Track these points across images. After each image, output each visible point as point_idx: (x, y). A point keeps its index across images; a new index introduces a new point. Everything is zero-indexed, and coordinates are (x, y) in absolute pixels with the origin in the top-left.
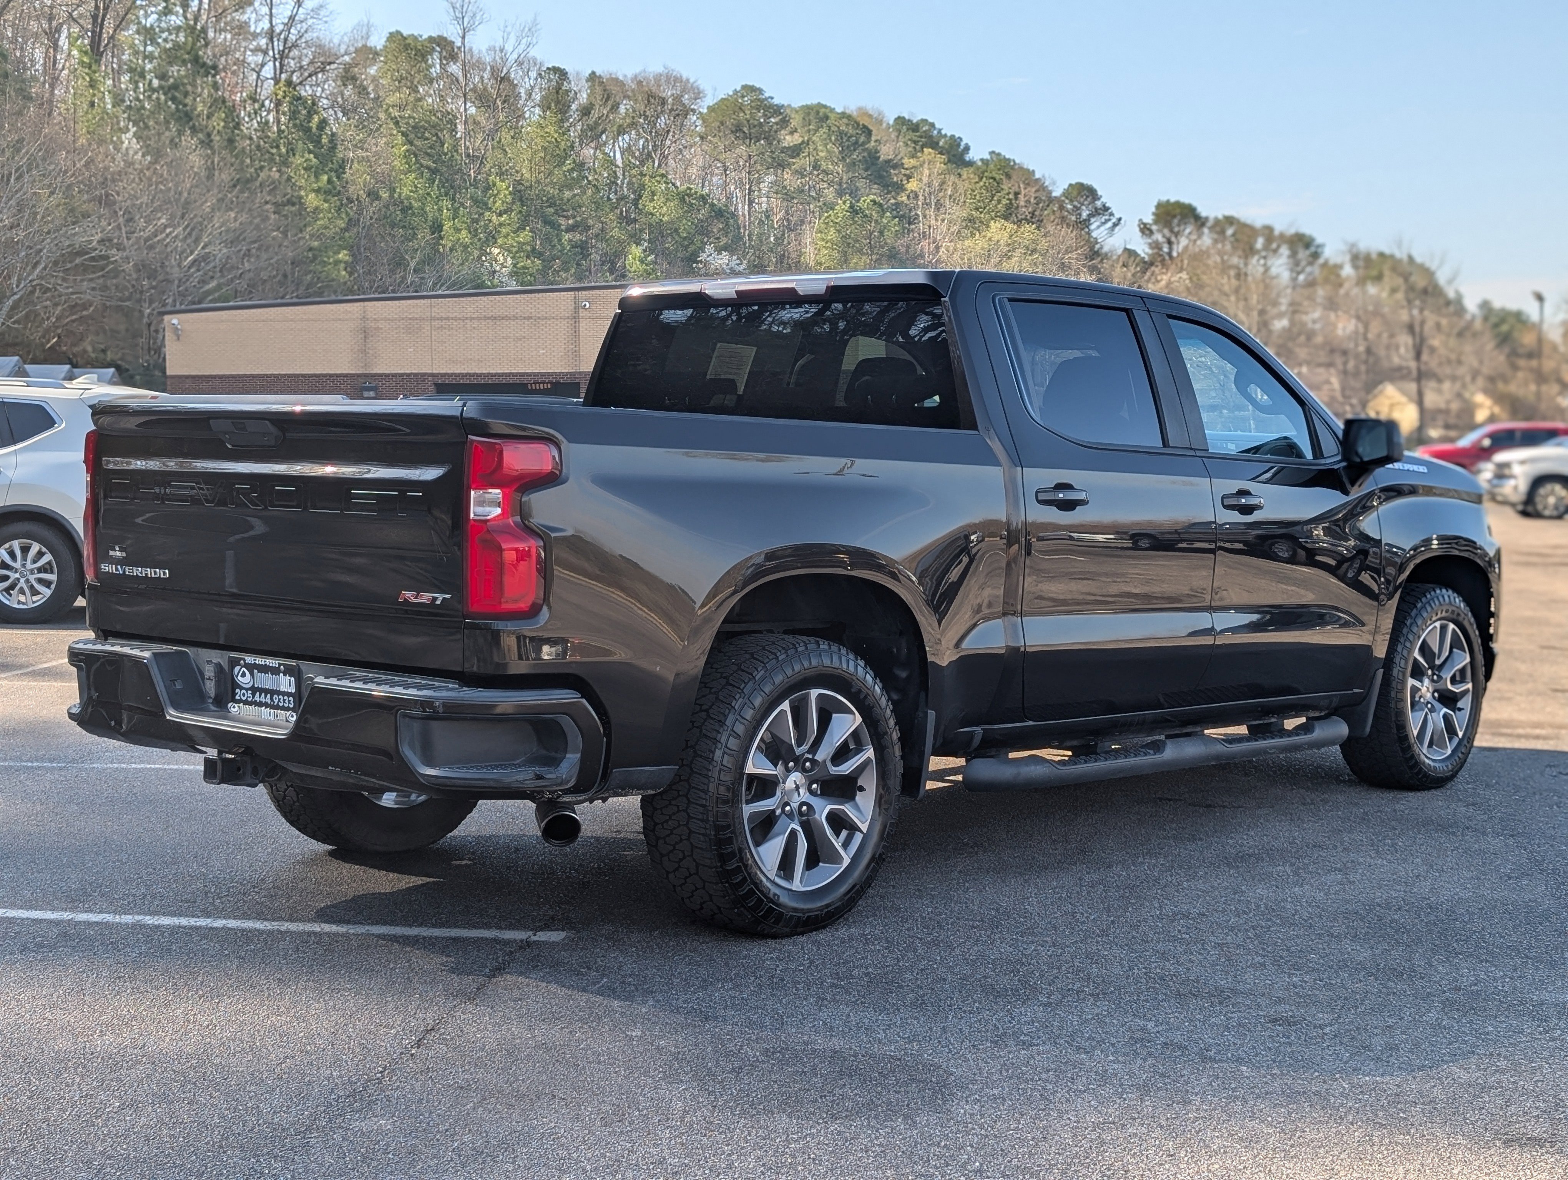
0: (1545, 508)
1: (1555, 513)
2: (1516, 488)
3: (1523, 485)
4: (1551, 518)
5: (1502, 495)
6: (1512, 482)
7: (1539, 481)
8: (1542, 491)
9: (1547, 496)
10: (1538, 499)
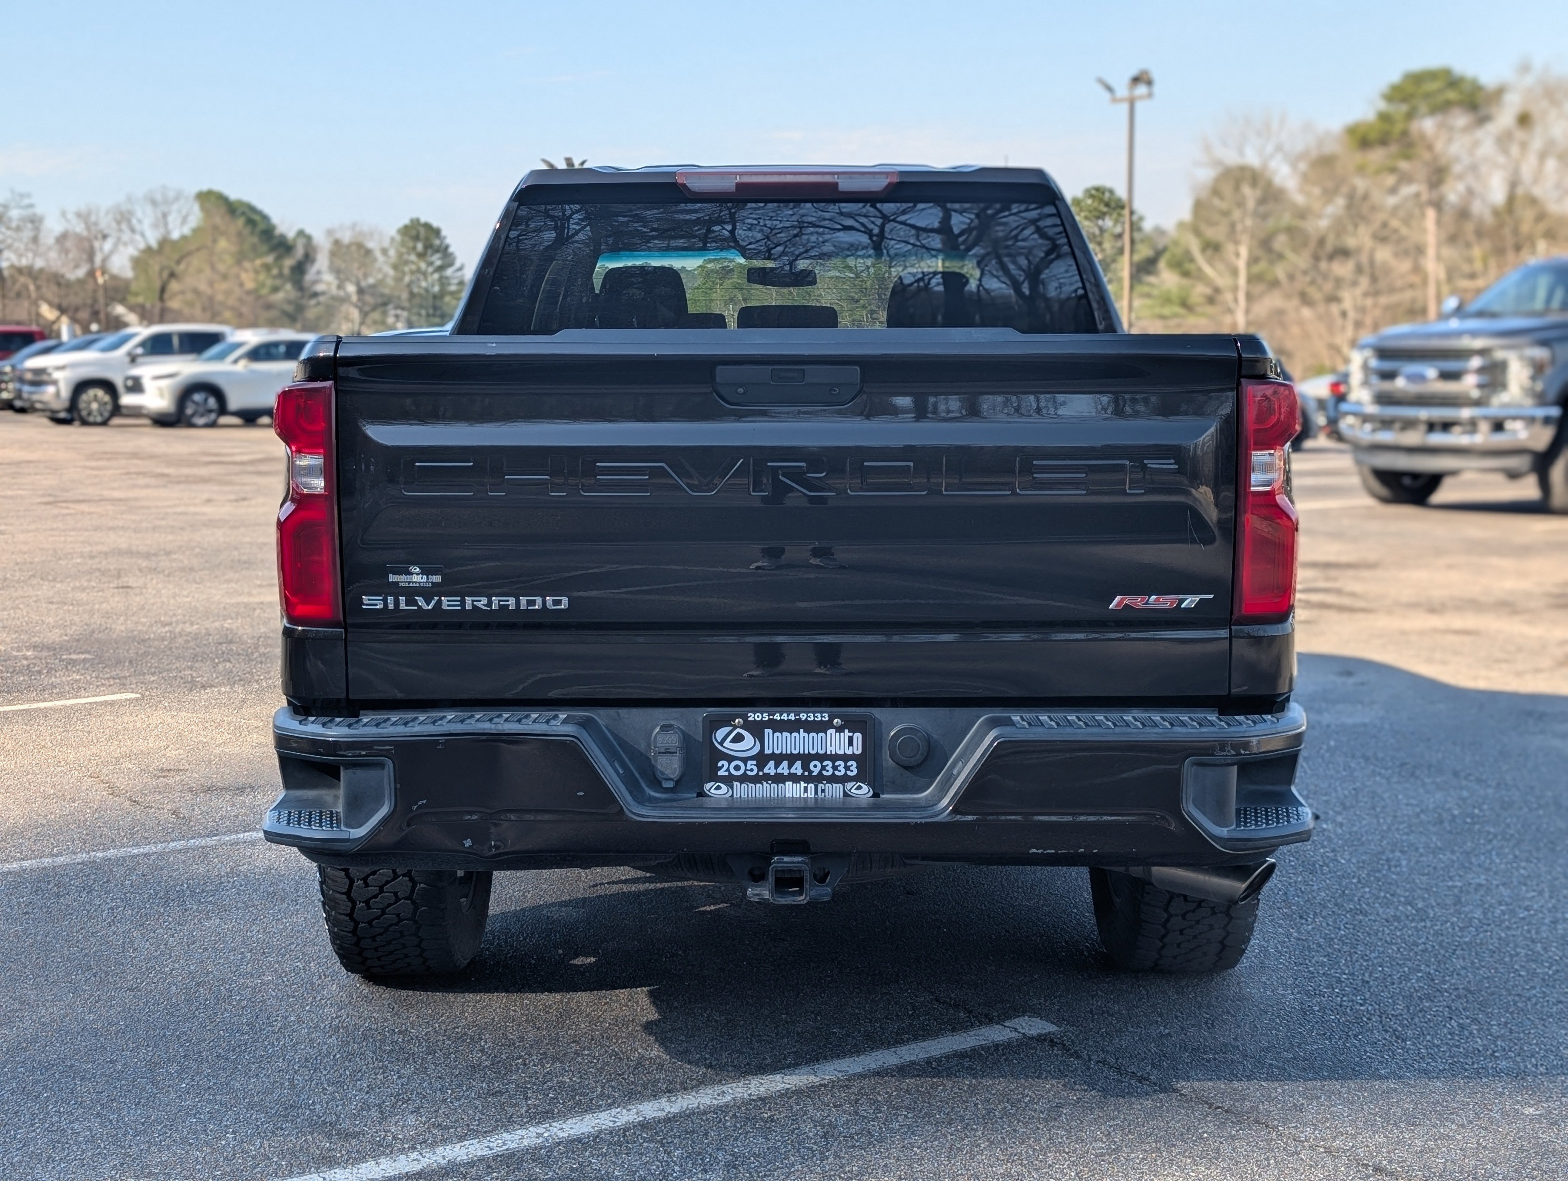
0: (89, 414)
1: (99, 419)
2: (58, 394)
3: (65, 392)
4: (95, 424)
5: (40, 402)
6: (51, 389)
7: (81, 387)
8: (84, 397)
9: (89, 403)
10: (82, 405)
